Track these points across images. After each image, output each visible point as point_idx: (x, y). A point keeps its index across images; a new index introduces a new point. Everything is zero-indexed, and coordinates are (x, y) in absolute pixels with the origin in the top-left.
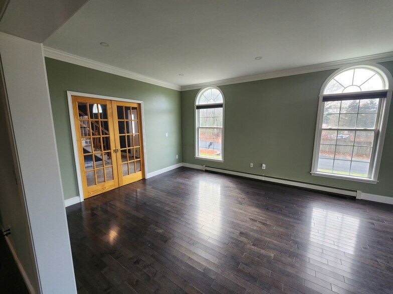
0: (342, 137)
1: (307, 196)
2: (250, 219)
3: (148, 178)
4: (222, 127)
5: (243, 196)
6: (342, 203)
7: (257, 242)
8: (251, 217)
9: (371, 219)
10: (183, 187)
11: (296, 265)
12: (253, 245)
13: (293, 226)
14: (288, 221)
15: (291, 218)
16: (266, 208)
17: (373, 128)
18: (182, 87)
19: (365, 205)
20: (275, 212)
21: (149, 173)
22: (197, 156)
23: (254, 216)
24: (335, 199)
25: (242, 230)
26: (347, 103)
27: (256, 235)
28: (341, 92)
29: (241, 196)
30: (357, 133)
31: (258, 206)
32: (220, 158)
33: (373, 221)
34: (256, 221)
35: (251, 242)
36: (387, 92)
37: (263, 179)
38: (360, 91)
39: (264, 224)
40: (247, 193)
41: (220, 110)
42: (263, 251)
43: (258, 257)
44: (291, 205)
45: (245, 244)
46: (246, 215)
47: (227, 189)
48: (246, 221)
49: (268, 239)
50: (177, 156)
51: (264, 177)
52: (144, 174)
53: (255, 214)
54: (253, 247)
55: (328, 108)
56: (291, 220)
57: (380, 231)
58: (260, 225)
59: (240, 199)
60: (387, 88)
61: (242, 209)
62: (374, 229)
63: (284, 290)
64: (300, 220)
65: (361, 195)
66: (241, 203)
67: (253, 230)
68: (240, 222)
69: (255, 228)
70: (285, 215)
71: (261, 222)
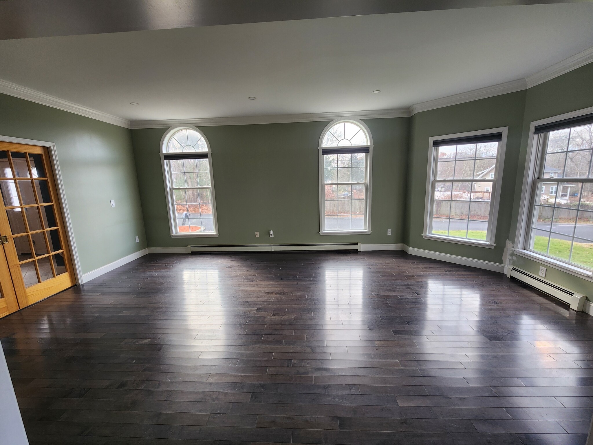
0: (347, 194)
1: (320, 258)
2: (266, 293)
3: (84, 282)
4: (211, 186)
5: (252, 272)
6: (348, 257)
7: (277, 312)
8: (267, 291)
9: (368, 265)
10: (161, 281)
11: (315, 317)
12: (274, 315)
13: (308, 287)
14: (304, 284)
15: (307, 281)
16: (281, 278)
17: (364, 182)
18: (132, 122)
19: (364, 255)
20: (290, 279)
21: (84, 272)
22: (174, 233)
23: (269, 289)
24: (342, 255)
25: (259, 306)
26: (347, 156)
27: (275, 306)
28: (336, 146)
29: (250, 273)
30: (353, 187)
31: (270, 279)
32: (212, 231)
33: (370, 266)
34: (272, 293)
35: (270, 313)
36: (369, 147)
37: (273, 249)
38: (351, 145)
39: (281, 294)
40: (257, 268)
41: (205, 163)
42: (283, 318)
43: (280, 324)
44: (305, 269)
45: (264, 317)
46: (260, 291)
47: (230, 269)
48: (261, 297)
49: (287, 305)
50: (137, 238)
51: (273, 247)
52: (74, 276)
53: (270, 288)
54: (274, 317)
55: (331, 161)
56: (307, 283)
57: (374, 272)
58: (277, 296)
59: (249, 277)
60: (369, 144)
61: (254, 287)
62: (370, 272)
63: (307, 339)
64: (314, 281)
65: (362, 247)
66: (251, 281)
67: (270, 303)
68: (255, 300)
69: (272, 300)
70: (301, 280)
71: (277, 293)
